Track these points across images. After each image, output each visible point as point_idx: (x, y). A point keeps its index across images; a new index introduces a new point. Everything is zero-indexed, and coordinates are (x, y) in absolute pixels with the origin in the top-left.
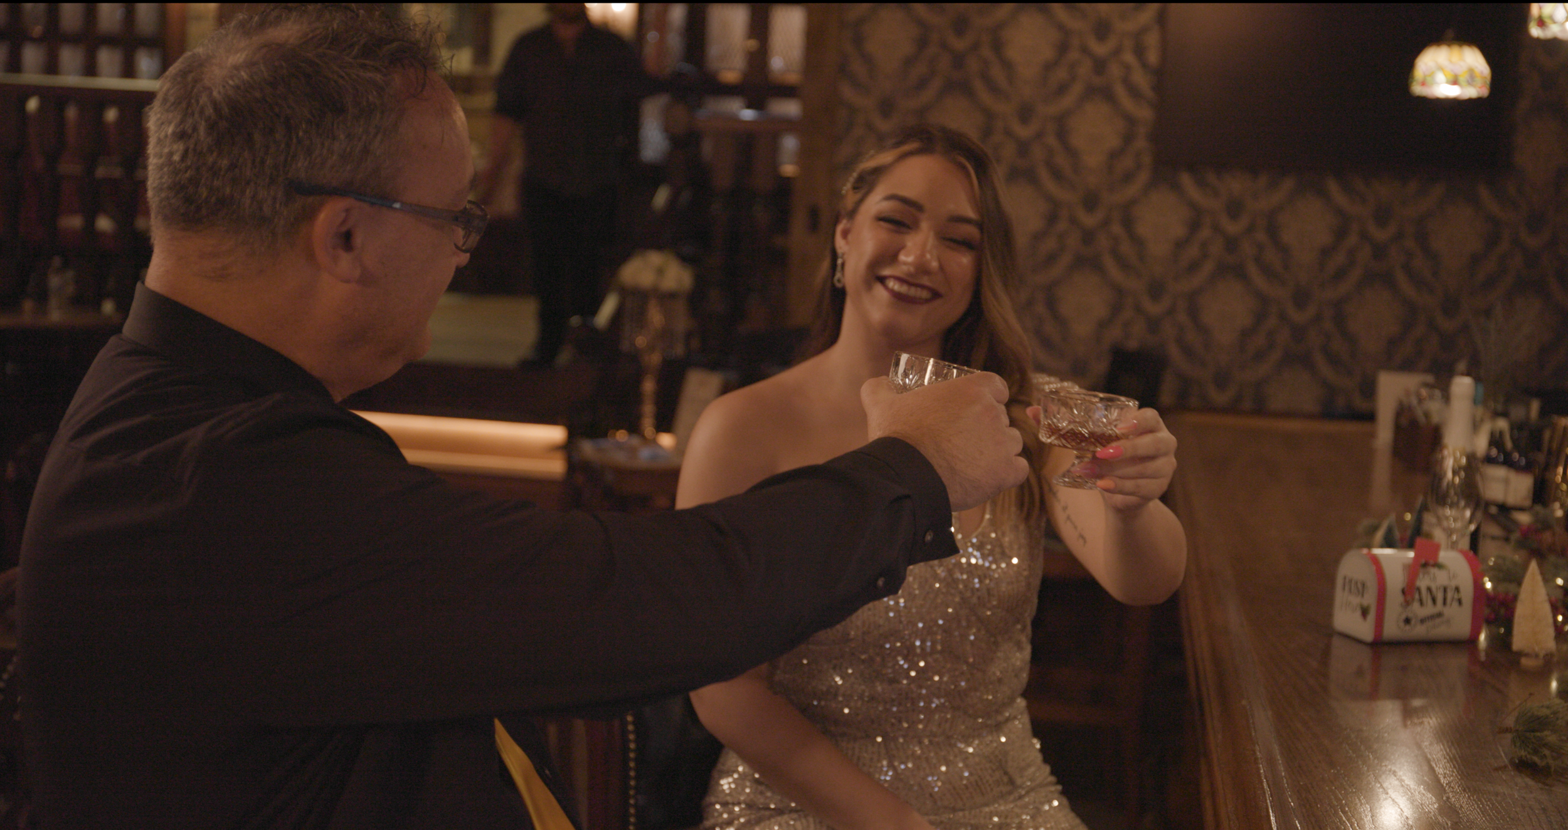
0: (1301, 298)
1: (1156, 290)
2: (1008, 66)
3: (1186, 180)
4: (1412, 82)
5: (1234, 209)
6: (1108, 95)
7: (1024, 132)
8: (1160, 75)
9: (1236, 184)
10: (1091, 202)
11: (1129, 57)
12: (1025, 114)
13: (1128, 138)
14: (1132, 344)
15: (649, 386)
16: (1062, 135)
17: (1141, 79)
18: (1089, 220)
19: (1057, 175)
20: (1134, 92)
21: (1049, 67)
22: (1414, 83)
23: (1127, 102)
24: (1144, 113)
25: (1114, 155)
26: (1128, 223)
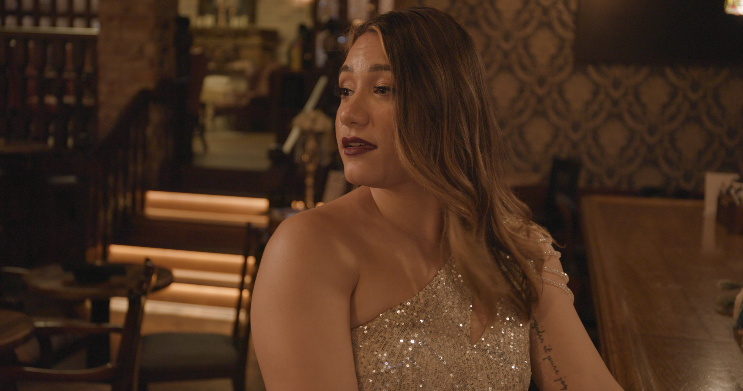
0: (652, 131)
1: (576, 127)
2: (498, 12)
3: (591, 70)
4: (726, 6)
5: (616, 85)
6: (549, 26)
7: (506, 46)
8: (577, 16)
9: (617, 72)
10: (541, 82)
11: (561, 6)
12: (507, 37)
13: (561, 48)
14: (564, 155)
15: (310, 181)
16: (526, 47)
17: (567, 18)
18: (541, 91)
19: (524, 68)
20: (564, 25)
21: (519, 13)
22: (727, 6)
23: (560, 30)
24: (569, 36)
25: (553, 58)
26: (561, 92)
